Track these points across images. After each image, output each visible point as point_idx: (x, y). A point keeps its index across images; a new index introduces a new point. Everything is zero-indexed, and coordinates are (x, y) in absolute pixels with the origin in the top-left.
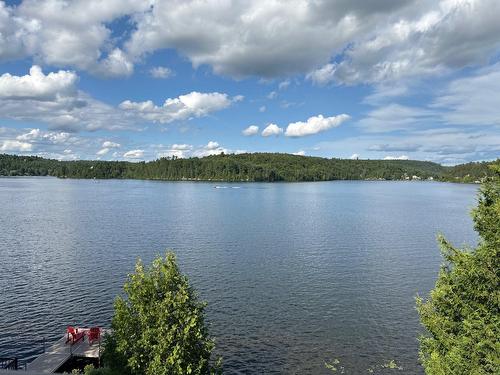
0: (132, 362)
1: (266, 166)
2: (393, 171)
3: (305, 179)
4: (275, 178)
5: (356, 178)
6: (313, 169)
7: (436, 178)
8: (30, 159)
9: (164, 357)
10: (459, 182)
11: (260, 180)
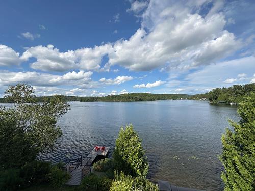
0: (124, 158)
1: (138, 97)
2: (175, 97)
3: (149, 100)
4: (141, 100)
5: (164, 100)
6: (152, 97)
7: (188, 99)
8: (72, 97)
9: (132, 156)
10: (195, 100)
11: (137, 101)
